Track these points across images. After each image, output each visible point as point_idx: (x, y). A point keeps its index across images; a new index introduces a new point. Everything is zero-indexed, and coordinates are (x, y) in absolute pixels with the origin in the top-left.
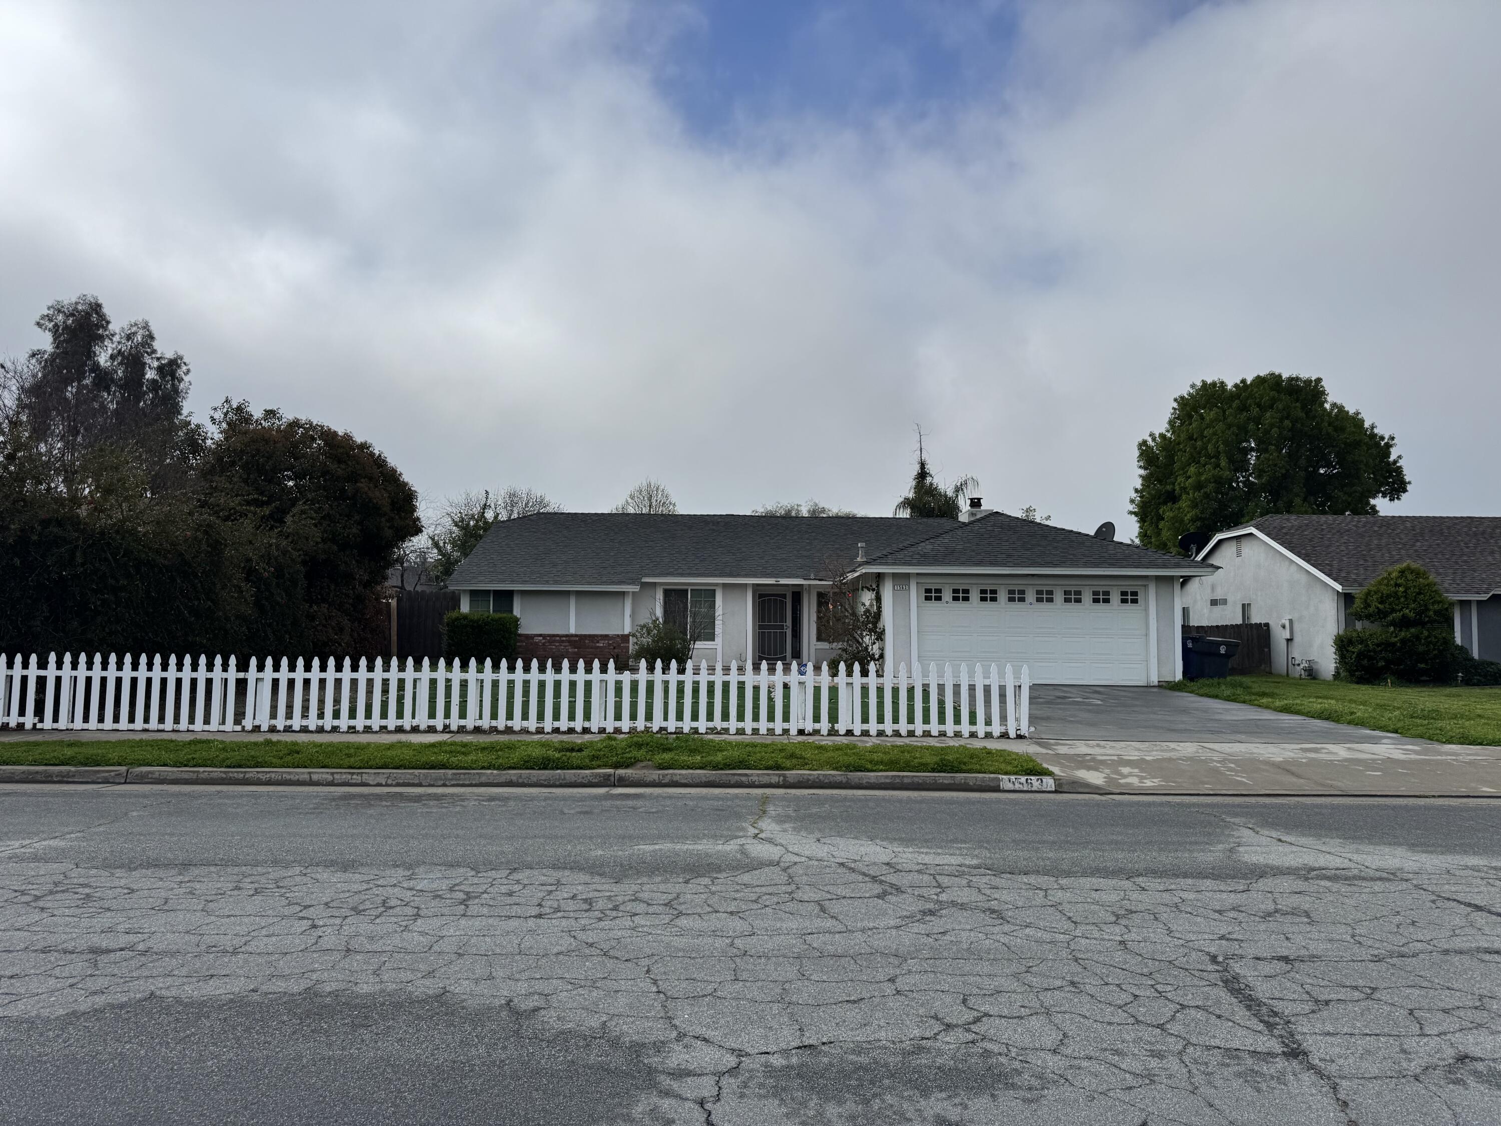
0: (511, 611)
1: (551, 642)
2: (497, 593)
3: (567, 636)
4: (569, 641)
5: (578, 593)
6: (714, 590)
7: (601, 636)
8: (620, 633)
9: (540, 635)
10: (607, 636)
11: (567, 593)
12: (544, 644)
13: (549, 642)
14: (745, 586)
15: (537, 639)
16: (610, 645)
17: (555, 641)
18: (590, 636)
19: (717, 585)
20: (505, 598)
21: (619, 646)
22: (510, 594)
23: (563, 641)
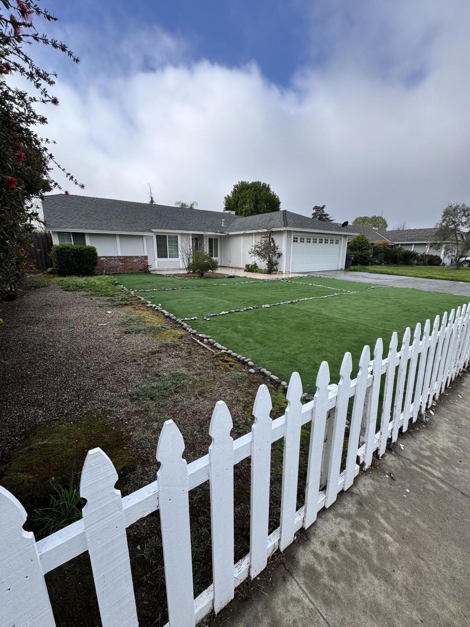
0: (85, 244)
1: (110, 260)
2: (74, 234)
3: (118, 257)
4: (119, 260)
5: (121, 236)
6: (177, 236)
7: (135, 256)
8: (143, 255)
9: (104, 257)
10: (137, 257)
11: (115, 235)
12: (106, 261)
13: (109, 260)
14: (189, 234)
15: (102, 259)
16: (139, 261)
17: (112, 260)
18: (129, 257)
19: (178, 234)
20: (80, 237)
21: (143, 261)
22: (83, 235)
23: (116, 260)
